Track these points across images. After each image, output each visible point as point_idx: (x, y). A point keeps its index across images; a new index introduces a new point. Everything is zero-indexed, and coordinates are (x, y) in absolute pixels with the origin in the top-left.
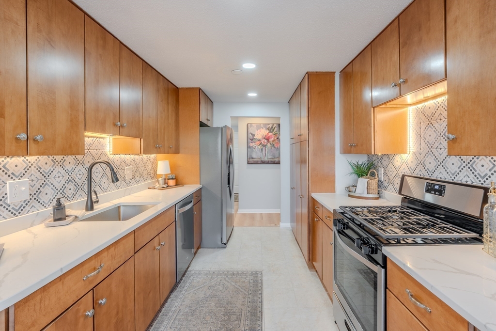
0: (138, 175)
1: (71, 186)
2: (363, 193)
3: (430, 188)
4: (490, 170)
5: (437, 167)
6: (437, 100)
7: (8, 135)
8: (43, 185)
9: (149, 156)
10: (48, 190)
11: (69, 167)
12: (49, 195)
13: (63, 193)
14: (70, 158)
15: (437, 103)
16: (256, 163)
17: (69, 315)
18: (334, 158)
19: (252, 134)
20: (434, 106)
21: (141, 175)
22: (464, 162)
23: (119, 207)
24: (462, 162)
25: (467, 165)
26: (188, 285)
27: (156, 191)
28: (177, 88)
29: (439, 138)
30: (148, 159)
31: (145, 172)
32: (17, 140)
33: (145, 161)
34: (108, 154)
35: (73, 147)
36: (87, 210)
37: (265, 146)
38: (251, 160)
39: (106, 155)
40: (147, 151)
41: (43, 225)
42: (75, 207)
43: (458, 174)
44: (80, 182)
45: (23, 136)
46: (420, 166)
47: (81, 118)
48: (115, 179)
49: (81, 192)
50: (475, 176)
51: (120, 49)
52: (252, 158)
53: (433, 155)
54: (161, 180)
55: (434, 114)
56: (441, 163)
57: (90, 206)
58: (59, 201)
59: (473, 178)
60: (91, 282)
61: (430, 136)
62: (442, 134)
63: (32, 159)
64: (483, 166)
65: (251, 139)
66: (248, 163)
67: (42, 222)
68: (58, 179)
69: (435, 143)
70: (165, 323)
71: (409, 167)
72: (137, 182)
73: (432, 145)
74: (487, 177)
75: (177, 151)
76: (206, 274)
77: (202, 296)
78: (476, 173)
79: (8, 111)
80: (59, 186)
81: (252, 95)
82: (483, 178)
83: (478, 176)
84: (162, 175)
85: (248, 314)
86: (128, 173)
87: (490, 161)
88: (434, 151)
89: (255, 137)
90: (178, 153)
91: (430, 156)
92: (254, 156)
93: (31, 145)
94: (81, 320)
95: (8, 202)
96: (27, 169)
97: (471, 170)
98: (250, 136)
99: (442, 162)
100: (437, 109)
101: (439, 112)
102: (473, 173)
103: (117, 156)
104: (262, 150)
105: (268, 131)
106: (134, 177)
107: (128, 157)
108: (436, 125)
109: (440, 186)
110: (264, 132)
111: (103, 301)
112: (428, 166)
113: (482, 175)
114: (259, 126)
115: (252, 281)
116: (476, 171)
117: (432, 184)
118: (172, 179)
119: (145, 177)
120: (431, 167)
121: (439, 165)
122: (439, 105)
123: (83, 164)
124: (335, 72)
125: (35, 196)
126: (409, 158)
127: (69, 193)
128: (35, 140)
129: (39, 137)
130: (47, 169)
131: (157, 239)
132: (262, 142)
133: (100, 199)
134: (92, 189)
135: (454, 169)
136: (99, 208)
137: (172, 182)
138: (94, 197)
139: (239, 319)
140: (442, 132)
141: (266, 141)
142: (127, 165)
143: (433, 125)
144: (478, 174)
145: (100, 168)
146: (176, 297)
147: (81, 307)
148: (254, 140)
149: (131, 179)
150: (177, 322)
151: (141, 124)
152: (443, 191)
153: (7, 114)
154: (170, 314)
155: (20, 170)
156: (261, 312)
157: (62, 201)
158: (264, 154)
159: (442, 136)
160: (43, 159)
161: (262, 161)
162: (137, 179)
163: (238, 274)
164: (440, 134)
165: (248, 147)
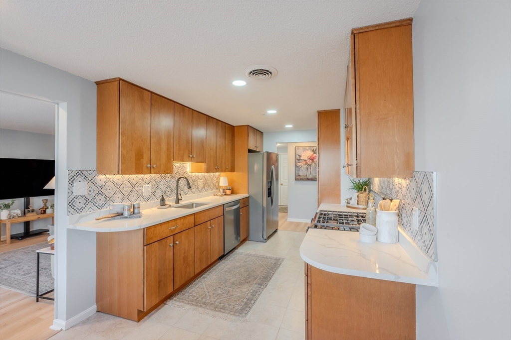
0: (206, 185)
1: (169, 190)
2: (353, 205)
7: (145, 166)
8: (157, 188)
9: (214, 173)
10: (158, 191)
11: (168, 180)
12: (159, 194)
13: (165, 193)
14: (168, 175)
16: (302, 180)
17: (164, 241)
18: (339, 177)
19: (299, 156)
21: (209, 186)
23: (193, 204)
26: (232, 258)
27: (218, 197)
28: (233, 126)
30: (214, 176)
31: (212, 184)
32: (147, 167)
33: (211, 177)
34: (188, 172)
35: (168, 170)
36: (176, 204)
37: (310, 165)
38: (298, 177)
39: (187, 173)
40: (208, 171)
41: (156, 208)
42: (170, 201)
44: (173, 188)
45: (149, 166)
47: (172, 155)
48: (190, 187)
49: (173, 194)
51: (192, 114)
52: (299, 176)
54: (221, 190)
57: (178, 201)
58: (163, 196)
60: (172, 232)
63: (152, 175)
65: (298, 159)
66: (296, 179)
67: (156, 207)
68: (163, 186)
70: (213, 273)
72: (206, 191)
75: (232, 170)
76: (245, 255)
77: (238, 264)
79: (144, 156)
80: (163, 189)
81: (289, 126)
84: (222, 186)
85: (262, 278)
86: (200, 184)
89: (301, 158)
90: (234, 171)
92: (301, 174)
93: (152, 170)
94: (168, 247)
95: (144, 195)
96: (150, 180)
98: (298, 157)
103: (194, 174)
104: (307, 169)
105: (312, 153)
106: (204, 187)
107: (200, 174)
110: (309, 153)
111: (177, 242)
114: (305, 149)
115: (273, 263)
118: (229, 189)
119: (212, 187)
123: (175, 178)
124: (340, 109)
125: (154, 193)
127: (168, 193)
128: (153, 167)
129: (154, 166)
130: (158, 180)
131: (209, 223)
132: (308, 162)
133: (182, 198)
134: (179, 192)
136: (182, 203)
137: (228, 192)
138: (180, 197)
139: (255, 279)
141: (311, 161)
142: (199, 179)
145: (183, 181)
146: (223, 263)
147: (168, 240)
148: (301, 161)
149: (202, 188)
150: (219, 274)
151: (205, 154)
153: (144, 158)
154: (217, 270)
155: (147, 181)
156: (270, 278)
157: (165, 196)
158: (309, 172)
160: (157, 175)
161: (307, 178)
162: (206, 188)
163: (266, 258)
165: (296, 166)
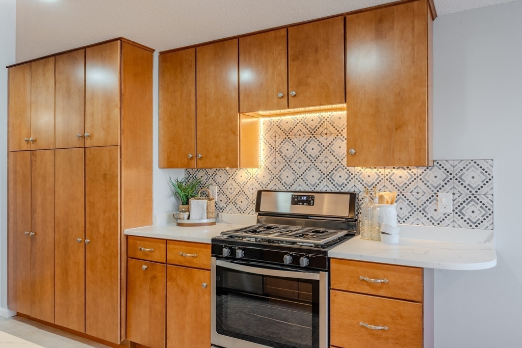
2: (202, 218)
3: (296, 200)
4: (346, 180)
5: (296, 180)
6: (296, 116)
15: (296, 119)
18: (151, 174)
20: (292, 122)
22: (324, 174)
24: (322, 174)
25: (326, 177)
29: (298, 153)
43: (318, 185)
46: (275, 181)
50: (334, 185)
53: (291, 169)
55: (293, 129)
56: (300, 176)
59: (332, 187)
61: (287, 150)
62: (302, 149)
64: (340, 177)
69: (293, 157)
71: (259, 182)
73: (290, 159)
74: (344, 185)
78: (334, 183)
82: (340, 186)
83: (336, 185)
87: (346, 172)
88: (292, 165)
91: (287, 170)
97: (330, 181)
99: (302, 175)
100: (296, 125)
101: (298, 128)
102: (332, 183)
108: (295, 140)
109: (308, 197)
112: (284, 179)
113: (340, 184)
116: (334, 181)
117: (298, 195)
120: (289, 181)
121: (298, 178)
122: (298, 121)
124: (155, 50)
126: (260, 173)
135: (315, 180)
140: (302, 147)
143: (291, 140)
144: (337, 183)
152: (312, 201)
159: (302, 151)
164: (300, 149)
